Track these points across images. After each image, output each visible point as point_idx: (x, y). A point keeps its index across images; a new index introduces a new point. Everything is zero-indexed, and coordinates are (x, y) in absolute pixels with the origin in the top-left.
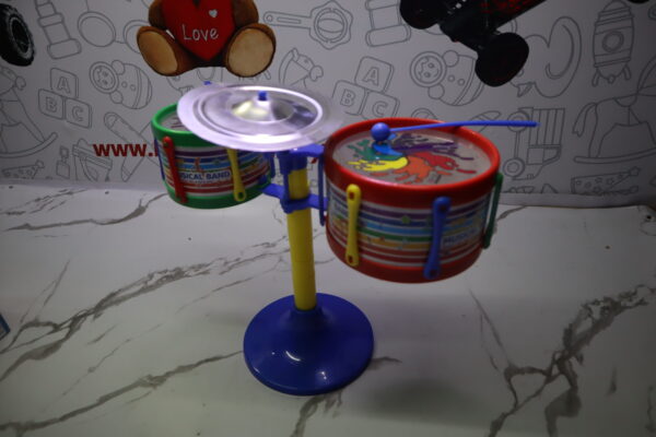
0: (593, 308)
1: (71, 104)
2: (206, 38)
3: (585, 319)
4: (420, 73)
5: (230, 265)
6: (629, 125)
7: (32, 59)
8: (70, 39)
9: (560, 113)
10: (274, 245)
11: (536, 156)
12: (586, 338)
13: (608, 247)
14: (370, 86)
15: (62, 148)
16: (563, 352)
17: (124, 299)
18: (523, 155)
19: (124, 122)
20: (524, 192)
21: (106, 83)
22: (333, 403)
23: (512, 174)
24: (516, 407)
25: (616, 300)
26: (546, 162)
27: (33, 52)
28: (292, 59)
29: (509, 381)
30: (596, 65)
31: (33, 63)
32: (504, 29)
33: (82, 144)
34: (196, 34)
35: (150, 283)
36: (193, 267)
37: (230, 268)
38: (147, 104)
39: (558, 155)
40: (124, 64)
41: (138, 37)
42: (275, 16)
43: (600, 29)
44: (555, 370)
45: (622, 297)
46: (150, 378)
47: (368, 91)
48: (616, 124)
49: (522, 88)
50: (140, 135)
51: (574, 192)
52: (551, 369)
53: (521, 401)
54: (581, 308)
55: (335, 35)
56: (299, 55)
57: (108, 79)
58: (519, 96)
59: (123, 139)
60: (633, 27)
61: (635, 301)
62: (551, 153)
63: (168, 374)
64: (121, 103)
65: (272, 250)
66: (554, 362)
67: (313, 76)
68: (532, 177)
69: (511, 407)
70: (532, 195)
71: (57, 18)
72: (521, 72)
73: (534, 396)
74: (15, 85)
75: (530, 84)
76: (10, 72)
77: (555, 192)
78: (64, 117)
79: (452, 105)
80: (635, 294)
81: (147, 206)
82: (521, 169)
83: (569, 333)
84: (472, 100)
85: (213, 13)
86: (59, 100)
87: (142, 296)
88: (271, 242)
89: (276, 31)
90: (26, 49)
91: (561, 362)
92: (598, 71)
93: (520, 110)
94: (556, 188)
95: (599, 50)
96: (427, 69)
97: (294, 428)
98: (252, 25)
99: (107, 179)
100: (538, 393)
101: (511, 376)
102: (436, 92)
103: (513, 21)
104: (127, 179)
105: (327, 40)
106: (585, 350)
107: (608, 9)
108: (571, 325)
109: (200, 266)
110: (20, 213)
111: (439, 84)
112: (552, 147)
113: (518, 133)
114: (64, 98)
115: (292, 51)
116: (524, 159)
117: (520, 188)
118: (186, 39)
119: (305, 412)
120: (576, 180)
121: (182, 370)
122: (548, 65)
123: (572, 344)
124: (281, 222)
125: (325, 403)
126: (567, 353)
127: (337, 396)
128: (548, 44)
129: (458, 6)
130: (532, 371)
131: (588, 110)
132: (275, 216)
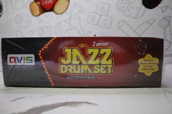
2: (49, 3)
4: (120, 7)
7: (1, 15)
8: (12, 8)
14: (101, 13)
18: (168, 38)
28: (74, 7)
34: (46, 2)
38: (28, 26)
40: (24, 14)
47: (101, 15)
49: (164, 9)
56: (77, 5)
58: (163, 12)
67: (81, 12)
72: (162, 2)
75: (167, 6)
78: (5, 33)
79: (134, 18)
84: (142, 15)
86: (5, 27)
90: (0, 12)
93: (164, 18)
96: (123, 5)
102: (127, 13)
111: (128, 10)
113: (165, 28)
114: (7, 27)
115: (75, 4)
116: (169, 40)
117: (169, 55)
118: (43, 4)
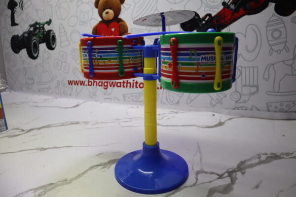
0: (262, 156)
1: (64, 64)
3: (255, 159)
5: (98, 123)
6: (293, 75)
7: (55, 48)
8: (67, 40)
9: (256, 69)
10: (120, 120)
11: (246, 90)
12: (251, 166)
13: (284, 136)
15: (58, 81)
16: (235, 169)
17: (52, 127)
18: (239, 90)
20: (242, 110)
21: (75, 56)
23: (236, 100)
24: (194, 185)
25: (278, 155)
26: (251, 94)
27: (56, 45)
30: (270, 45)
31: (55, 49)
33: (65, 80)
35: (64, 124)
36: (84, 122)
39: (257, 90)
42: (134, 30)
43: (268, 29)
44: (226, 175)
45: (282, 154)
46: (42, 148)
48: (286, 74)
51: (269, 111)
52: (224, 174)
53: (198, 183)
54: (255, 155)
59: (79, 78)
60: (285, 27)
61: (290, 156)
62: (254, 89)
63: (49, 148)
65: (118, 121)
66: (227, 172)
68: (245, 102)
69: (192, 185)
70: (246, 111)
71: (65, 33)
73: (208, 182)
74: (48, 57)
75: (239, 55)
76: (48, 52)
77: (259, 110)
78: (61, 69)
80: (292, 154)
81: (80, 104)
82: (239, 96)
83: (242, 163)
85: (113, 30)
86: (60, 62)
87: (59, 127)
90: (53, 44)
91: (231, 173)
92: (271, 48)
94: (259, 108)
95: (270, 38)
97: (83, 172)
100: (210, 182)
101: (199, 174)
103: (228, 27)
104: (77, 95)
105: (153, 38)
106: (248, 171)
107: (271, 20)
108: (245, 160)
109: (87, 122)
110: (37, 103)
112: (253, 86)
114: (62, 62)
116: (240, 92)
117: (240, 107)
119: (92, 168)
120: (269, 104)
121: (55, 148)
122: (247, 46)
123: (242, 167)
124: (127, 114)
125: (102, 167)
126: (237, 170)
127: (109, 166)
128: (245, 37)
129: (204, 22)
130: (213, 173)
131: (269, 67)
132: (126, 111)
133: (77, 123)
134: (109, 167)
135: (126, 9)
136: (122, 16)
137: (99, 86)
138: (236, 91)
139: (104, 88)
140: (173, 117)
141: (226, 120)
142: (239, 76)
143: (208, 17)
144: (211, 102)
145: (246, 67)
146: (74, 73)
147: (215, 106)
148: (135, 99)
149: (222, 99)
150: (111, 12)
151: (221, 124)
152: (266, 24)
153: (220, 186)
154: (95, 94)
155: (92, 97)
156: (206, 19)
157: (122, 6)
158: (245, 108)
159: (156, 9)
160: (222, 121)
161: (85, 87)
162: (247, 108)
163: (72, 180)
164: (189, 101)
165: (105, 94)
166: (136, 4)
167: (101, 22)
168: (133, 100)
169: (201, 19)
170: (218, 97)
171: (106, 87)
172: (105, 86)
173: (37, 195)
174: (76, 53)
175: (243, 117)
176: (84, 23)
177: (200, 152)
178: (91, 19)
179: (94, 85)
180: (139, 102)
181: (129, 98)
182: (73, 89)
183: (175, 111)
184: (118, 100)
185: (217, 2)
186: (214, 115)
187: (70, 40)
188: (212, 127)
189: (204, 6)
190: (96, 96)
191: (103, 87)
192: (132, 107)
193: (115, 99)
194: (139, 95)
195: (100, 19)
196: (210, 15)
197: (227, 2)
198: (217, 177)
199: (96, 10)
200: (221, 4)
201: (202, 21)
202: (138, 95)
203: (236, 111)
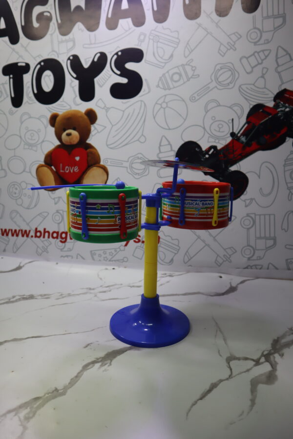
2: (72, 171)
3: (289, 335)
5: (63, 296)
8: (2, 169)
9: (272, 217)
10: (93, 289)
11: (261, 244)
12: (288, 345)
16: (270, 351)
18: (252, 243)
19: (21, 216)
20: (257, 269)
21: (15, 193)
22: (106, 364)
23: (248, 256)
24: (230, 377)
26: (268, 248)
29: (229, 363)
30: (289, 188)
32: (233, 168)
34: (67, 170)
35: (11, 300)
36: (41, 295)
37: (63, 297)
38: (35, 206)
39: (275, 243)
40: (27, 184)
41: (37, 169)
42: (109, 161)
43: (287, 168)
44: (263, 359)
49: (248, 202)
50: (28, 224)
51: (289, 269)
52: (260, 359)
53: (234, 374)
55: (141, 171)
57: (17, 192)
58: (246, 206)
59: (19, 226)
62: (270, 243)
63: (6, 342)
64: (21, 205)
65: (92, 291)
66: (263, 355)
68: (260, 258)
69: (227, 376)
70: (262, 270)
72: (245, 193)
73: (245, 372)
75: (252, 199)
77: (277, 269)
81: (23, 266)
82: (253, 252)
83: (276, 341)
85: (77, 158)
87: (5, 305)
88: (92, 287)
89: (109, 169)
91: (267, 357)
92: (290, 192)
93: (248, 215)
94: (277, 266)
95: (289, 180)
97: (76, 375)
98: (97, 165)
99: (4, 251)
100: (248, 370)
101: (231, 360)
103: (238, 164)
104: (16, 251)
105: (136, 174)
106: (286, 351)
107: (289, 158)
108: (278, 338)
109: (45, 295)
112: (270, 238)
113: (248, 229)
115: (117, 179)
116: (254, 246)
117: (253, 266)
118: (61, 171)
119: (86, 367)
120: (289, 261)
121: (15, 340)
122: (261, 189)
123: (277, 347)
124: (101, 279)
125: (100, 364)
126: (272, 351)
127: (109, 361)
128: (259, 177)
129: (207, 156)
130: (246, 359)
131: (289, 215)
132: (98, 275)
133: (31, 297)
134: (110, 364)
135: (98, 132)
136: (91, 141)
137: (53, 238)
138: (249, 245)
139: (61, 241)
140: (168, 282)
141: (238, 284)
142: (252, 226)
143: (212, 150)
144: (216, 260)
145: (260, 215)
146: (12, 219)
147: (221, 264)
148: (109, 257)
149: (230, 256)
150: (75, 133)
151: (232, 289)
152: (283, 163)
153: (262, 375)
154: (45, 250)
155: (41, 255)
156: (210, 153)
157: (92, 128)
158: (260, 267)
159: (142, 135)
160: (234, 285)
161: (29, 239)
162: (262, 266)
163: (66, 389)
164: (186, 259)
165: (62, 250)
166: (113, 126)
167: (58, 147)
168: (105, 259)
169: (203, 151)
170: (225, 253)
171: (64, 240)
172: (62, 238)
173: (22, 418)
174: (16, 189)
175: (258, 278)
176: (31, 146)
177: (220, 331)
178: (43, 141)
179: (44, 237)
180: (115, 261)
181: (100, 255)
182: (9, 241)
183: (168, 273)
184: (83, 258)
185: (223, 132)
186: (221, 277)
187: (6, 168)
188: (223, 294)
189: (207, 135)
190: (48, 252)
191: (60, 239)
192: (106, 269)
193: (77, 258)
194: (116, 251)
195: (58, 143)
196: (215, 147)
197: (236, 133)
198: (254, 363)
199: (52, 130)
200: (229, 135)
201: (204, 155)
202: (113, 251)
203: (249, 270)
